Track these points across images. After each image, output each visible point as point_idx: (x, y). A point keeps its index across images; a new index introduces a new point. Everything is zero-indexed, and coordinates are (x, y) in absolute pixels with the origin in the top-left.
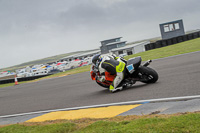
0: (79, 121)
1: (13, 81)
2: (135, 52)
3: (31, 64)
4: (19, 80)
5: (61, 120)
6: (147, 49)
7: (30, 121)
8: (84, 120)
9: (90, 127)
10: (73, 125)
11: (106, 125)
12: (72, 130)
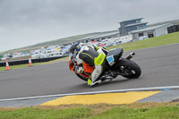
0: (95, 106)
1: (27, 62)
2: (157, 35)
3: (46, 45)
4: (34, 61)
5: (76, 105)
6: (169, 32)
7: (45, 104)
8: (100, 106)
9: (106, 113)
10: (88, 110)
11: (124, 111)
12: (88, 116)
